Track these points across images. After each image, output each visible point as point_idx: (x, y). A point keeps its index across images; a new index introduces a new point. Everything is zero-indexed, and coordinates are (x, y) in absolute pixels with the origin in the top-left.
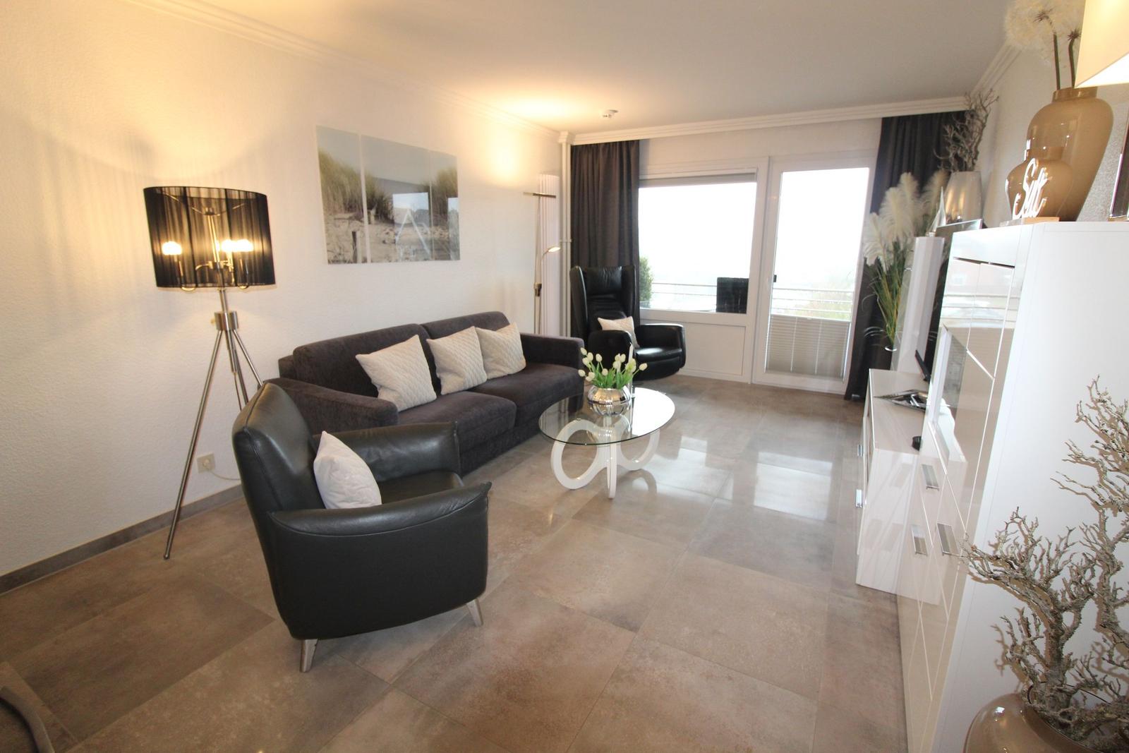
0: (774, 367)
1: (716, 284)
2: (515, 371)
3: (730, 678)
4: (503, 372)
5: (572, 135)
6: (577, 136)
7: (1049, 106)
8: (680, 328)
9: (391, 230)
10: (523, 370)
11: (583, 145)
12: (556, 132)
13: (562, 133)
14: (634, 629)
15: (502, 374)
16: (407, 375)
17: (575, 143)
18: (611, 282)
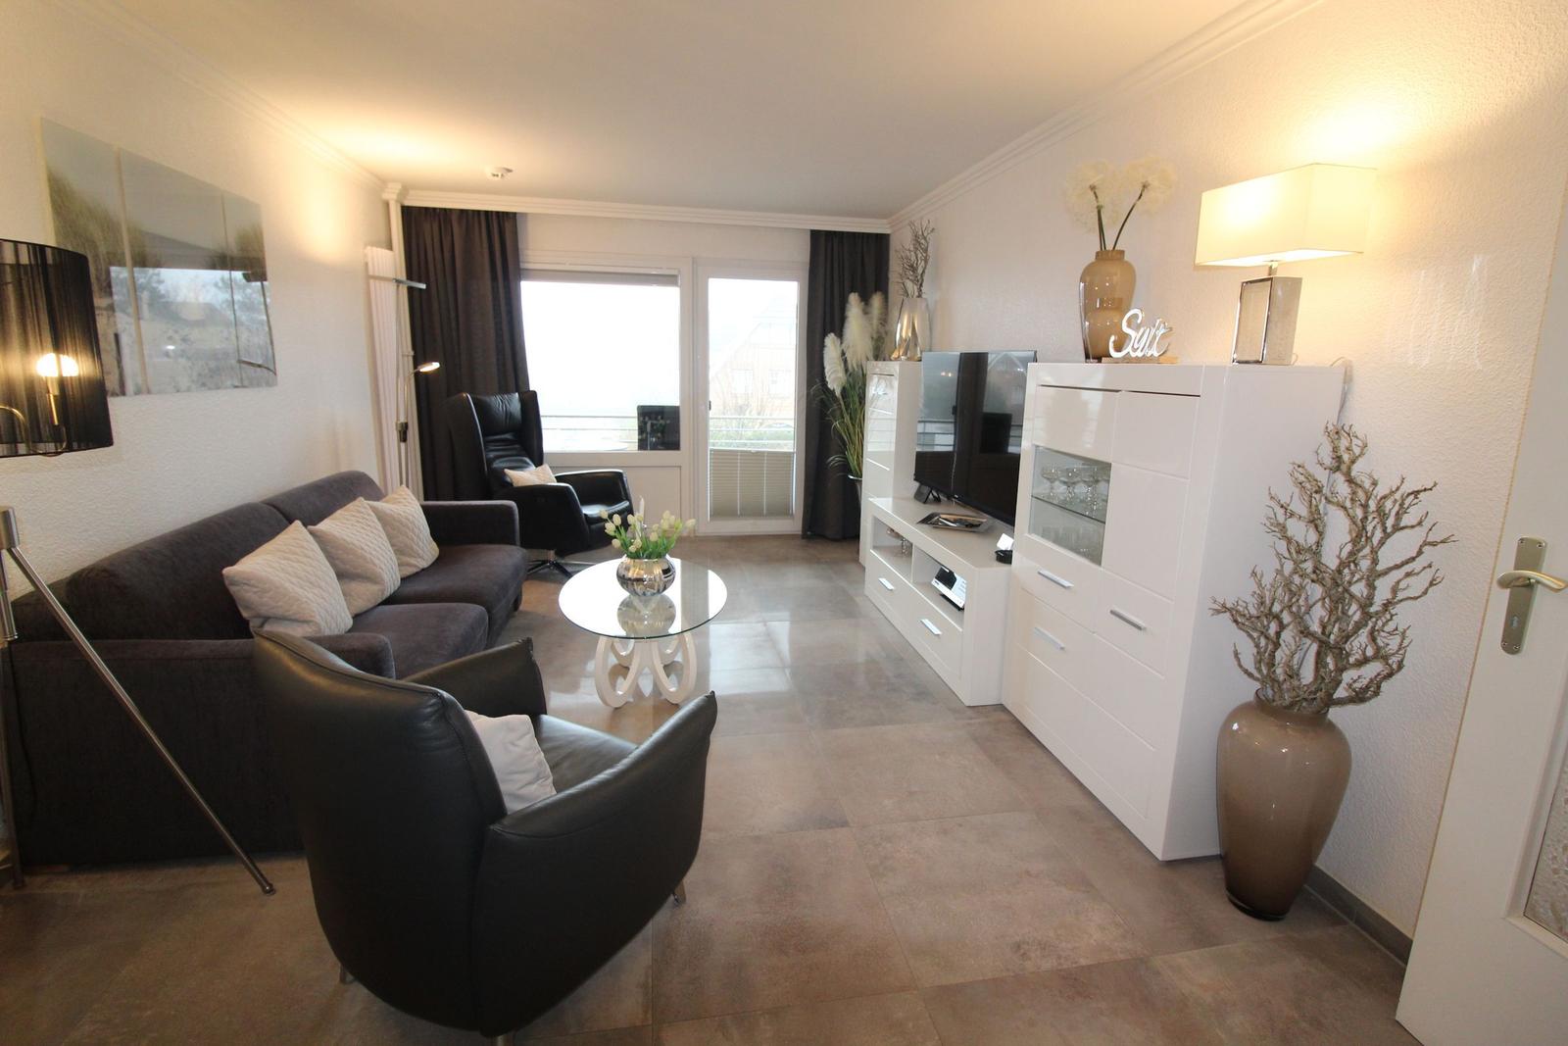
0: (720, 512)
1: (636, 415)
2: (430, 563)
3: (960, 825)
4: (415, 566)
5: (405, 189)
6: (411, 192)
7: (1093, 263)
8: (620, 475)
9: (176, 332)
10: (437, 559)
11: (420, 208)
12: (381, 181)
13: (390, 185)
14: (844, 824)
15: (415, 570)
16: (316, 592)
17: (407, 203)
18: (509, 415)
